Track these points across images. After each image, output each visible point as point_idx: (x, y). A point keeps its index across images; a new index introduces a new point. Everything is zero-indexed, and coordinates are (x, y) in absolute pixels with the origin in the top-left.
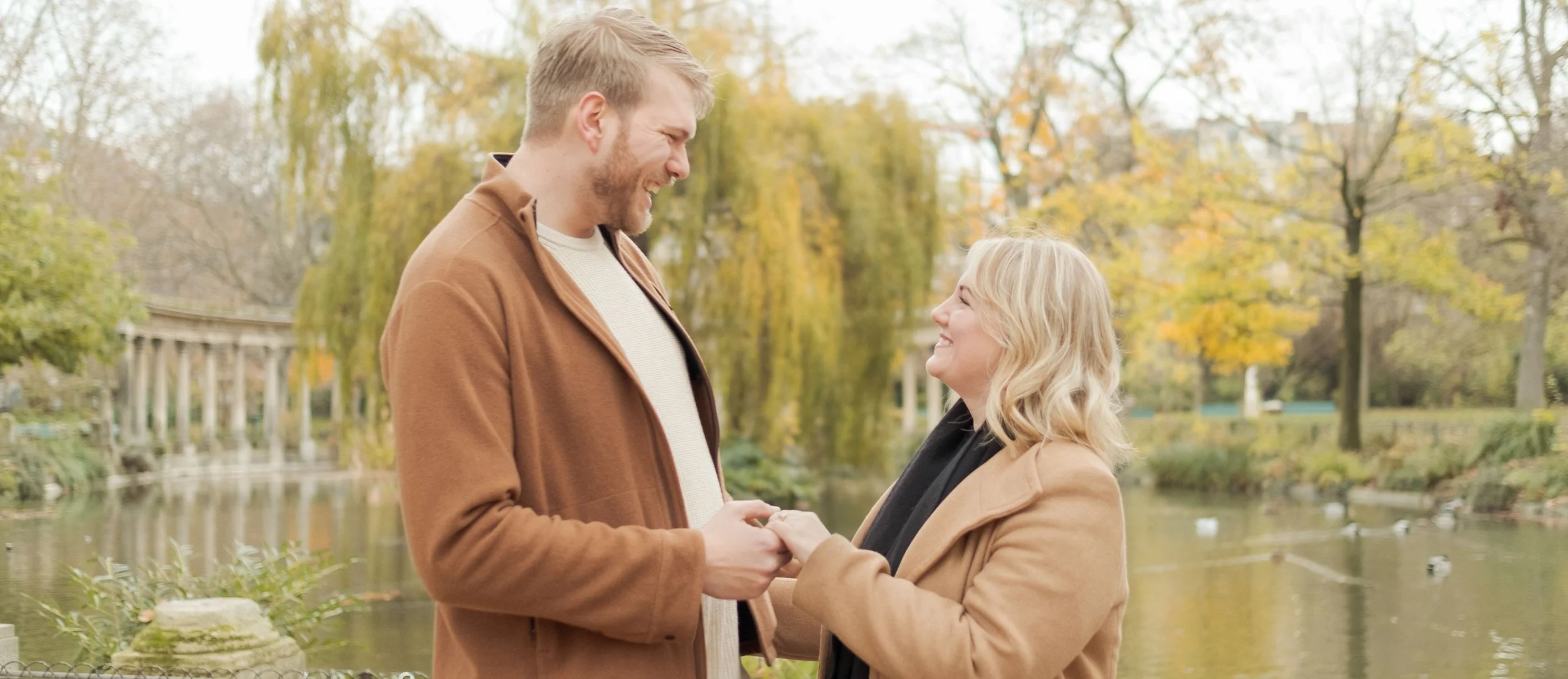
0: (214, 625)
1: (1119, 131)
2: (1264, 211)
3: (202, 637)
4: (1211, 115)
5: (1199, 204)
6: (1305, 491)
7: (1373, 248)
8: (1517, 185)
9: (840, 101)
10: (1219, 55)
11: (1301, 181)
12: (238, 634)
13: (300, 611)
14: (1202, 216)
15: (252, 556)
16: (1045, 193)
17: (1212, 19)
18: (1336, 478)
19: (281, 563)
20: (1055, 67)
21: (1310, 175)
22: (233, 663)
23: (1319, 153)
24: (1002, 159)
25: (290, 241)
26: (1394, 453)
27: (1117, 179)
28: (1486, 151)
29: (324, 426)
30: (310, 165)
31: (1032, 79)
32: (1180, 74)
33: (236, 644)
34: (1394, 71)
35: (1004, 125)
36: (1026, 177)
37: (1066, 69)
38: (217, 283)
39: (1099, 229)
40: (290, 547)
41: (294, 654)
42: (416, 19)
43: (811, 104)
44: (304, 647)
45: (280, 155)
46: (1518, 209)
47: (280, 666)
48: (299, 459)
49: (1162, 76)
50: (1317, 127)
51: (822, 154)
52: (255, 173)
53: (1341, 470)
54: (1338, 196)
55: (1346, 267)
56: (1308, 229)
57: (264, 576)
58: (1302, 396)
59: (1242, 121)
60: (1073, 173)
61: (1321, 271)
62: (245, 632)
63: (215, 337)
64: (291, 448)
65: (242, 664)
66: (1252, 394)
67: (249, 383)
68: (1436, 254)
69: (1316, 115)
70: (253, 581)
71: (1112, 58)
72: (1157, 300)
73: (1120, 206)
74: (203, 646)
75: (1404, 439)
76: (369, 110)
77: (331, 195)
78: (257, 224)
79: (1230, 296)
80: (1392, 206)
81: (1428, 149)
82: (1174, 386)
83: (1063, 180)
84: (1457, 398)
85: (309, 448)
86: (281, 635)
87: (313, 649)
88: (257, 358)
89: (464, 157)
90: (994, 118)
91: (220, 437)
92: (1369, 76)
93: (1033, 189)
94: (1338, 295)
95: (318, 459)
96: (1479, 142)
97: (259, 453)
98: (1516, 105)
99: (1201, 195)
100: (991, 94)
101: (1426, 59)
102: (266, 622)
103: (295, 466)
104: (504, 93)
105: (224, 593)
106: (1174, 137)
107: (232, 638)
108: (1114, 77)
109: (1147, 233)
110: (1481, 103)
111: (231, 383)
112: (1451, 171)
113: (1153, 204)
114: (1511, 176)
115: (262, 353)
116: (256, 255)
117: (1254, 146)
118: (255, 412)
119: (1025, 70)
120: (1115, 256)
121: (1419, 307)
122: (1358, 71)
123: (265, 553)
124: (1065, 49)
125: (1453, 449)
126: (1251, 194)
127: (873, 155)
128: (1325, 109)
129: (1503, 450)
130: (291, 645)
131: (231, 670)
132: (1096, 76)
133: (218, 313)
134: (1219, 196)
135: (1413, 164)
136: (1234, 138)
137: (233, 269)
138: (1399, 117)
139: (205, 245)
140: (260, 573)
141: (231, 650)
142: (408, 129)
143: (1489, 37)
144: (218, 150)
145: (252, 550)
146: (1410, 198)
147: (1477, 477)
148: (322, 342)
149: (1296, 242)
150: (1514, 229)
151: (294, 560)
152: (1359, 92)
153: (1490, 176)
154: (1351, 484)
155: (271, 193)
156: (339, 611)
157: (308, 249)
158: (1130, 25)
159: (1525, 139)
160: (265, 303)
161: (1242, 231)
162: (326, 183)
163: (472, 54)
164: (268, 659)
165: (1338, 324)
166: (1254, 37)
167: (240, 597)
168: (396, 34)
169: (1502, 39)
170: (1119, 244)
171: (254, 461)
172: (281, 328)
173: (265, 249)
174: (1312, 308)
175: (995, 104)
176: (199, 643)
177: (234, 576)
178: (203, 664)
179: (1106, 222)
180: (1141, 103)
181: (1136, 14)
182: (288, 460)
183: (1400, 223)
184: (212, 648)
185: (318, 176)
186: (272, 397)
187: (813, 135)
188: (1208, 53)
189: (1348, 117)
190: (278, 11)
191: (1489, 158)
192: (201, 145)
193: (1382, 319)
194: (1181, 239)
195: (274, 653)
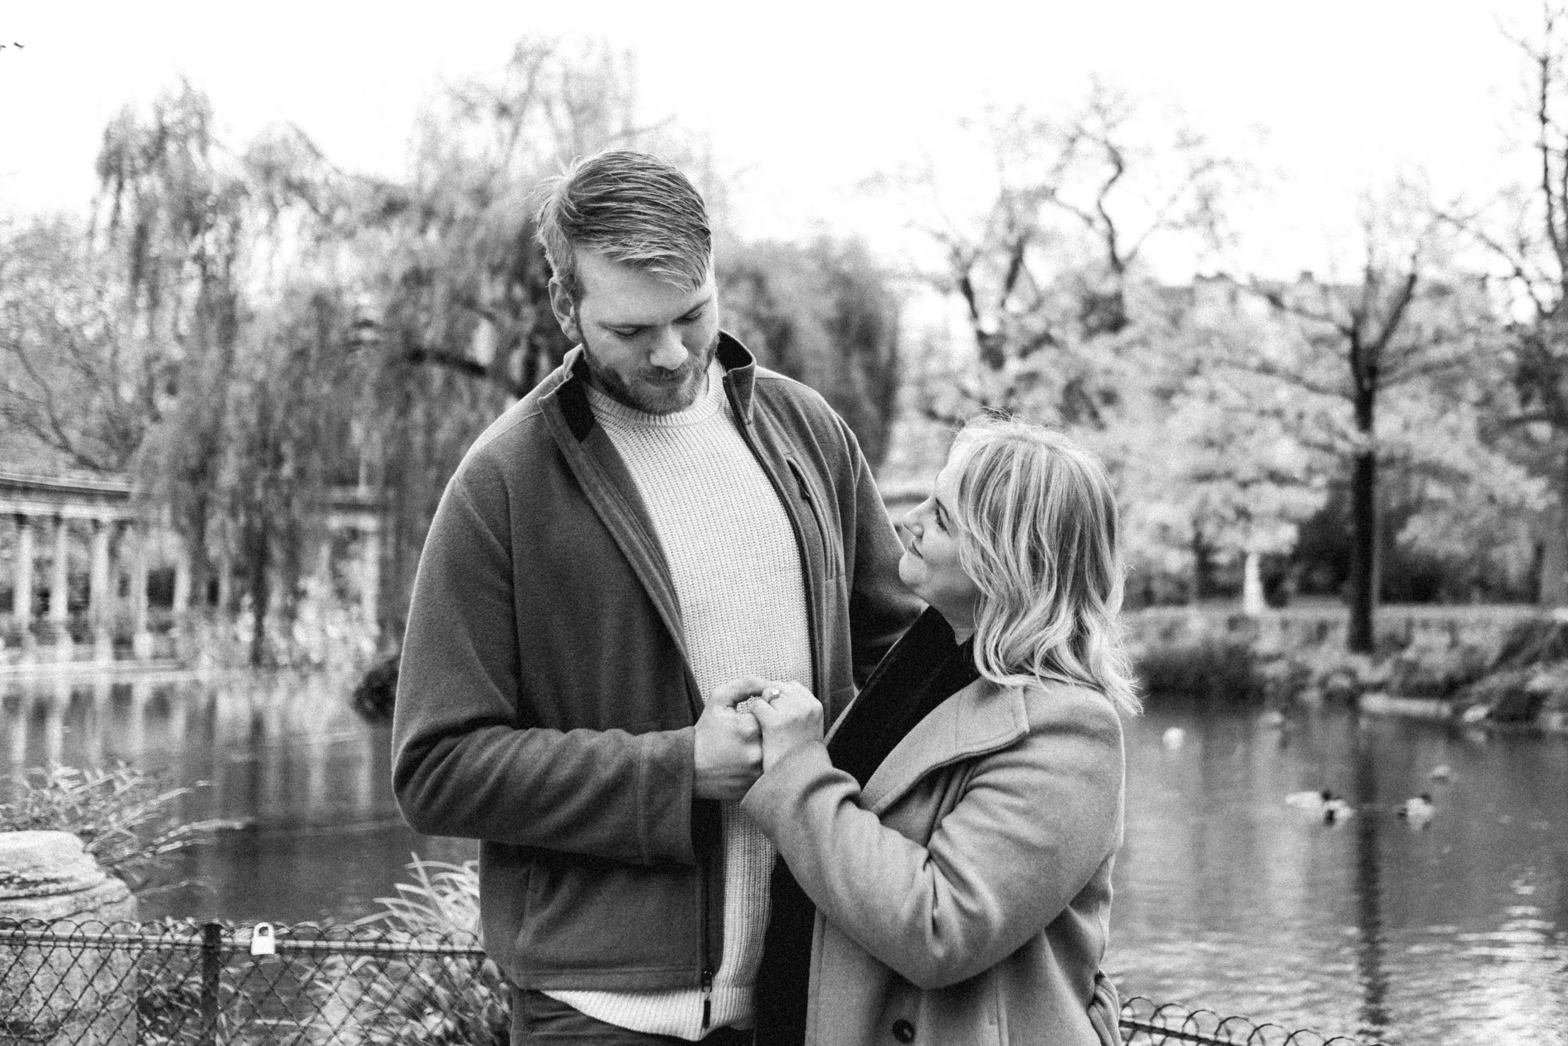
0: (25, 865)
1: (1108, 287)
2: (1266, 380)
3: (10, 879)
4: (1209, 272)
5: (1194, 372)
6: (1312, 696)
7: (1386, 425)
8: (1539, 359)
9: (790, 245)
10: (1217, 205)
11: (1307, 349)
12: (54, 876)
13: (131, 846)
14: (1197, 384)
15: (71, 778)
16: (1024, 354)
17: (1209, 164)
18: (1343, 682)
19: (109, 786)
20: (1035, 212)
21: (1318, 341)
22: (48, 911)
23: (1327, 317)
24: (975, 315)
25: (128, 393)
26: (1409, 654)
27: (1104, 342)
28: (1507, 322)
29: (163, 615)
30: (155, 303)
31: (1011, 225)
32: (1174, 225)
33: (52, 887)
34: (1408, 228)
35: (977, 277)
36: (1002, 337)
37: (1047, 216)
38: (37, 443)
39: (1083, 395)
40: (119, 768)
41: (123, 900)
42: (292, 136)
43: (759, 247)
44: (133, 890)
45: (117, 290)
46: (1541, 383)
47: (106, 914)
48: (132, 656)
49: (1156, 226)
50: (1325, 289)
51: (770, 303)
52: (87, 312)
53: (1351, 673)
54: (1347, 366)
55: (1357, 445)
56: (1314, 403)
57: (85, 804)
58: (1308, 589)
59: (1242, 279)
60: (1055, 332)
61: (1328, 449)
62: (62, 874)
63: (32, 508)
64: (123, 643)
65: (60, 912)
66: (1253, 587)
67: (71, 562)
68: (1454, 432)
69: (1323, 275)
70: (73, 809)
71: (1099, 205)
72: (1148, 478)
73: (1108, 372)
74: (11, 891)
75: (1420, 638)
76: (232, 241)
77: (180, 338)
78: (89, 372)
79: (1228, 475)
80: (1405, 379)
81: (1444, 316)
82: (1166, 576)
83: (1044, 340)
84: (1476, 594)
85: (144, 642)
86: (108, 877)
87: (146, 892)
88: (81, 533)
89: (348, 300)
90: (967, 267)
91: (35, 629)
92: (1380, 232)
93: (1010, 350)
94: (1347, 477)
95: (156, 656)
96: (1497, 310)
97: (83, 649)
98: (1538, 268)
99: (1198, 362)
100: (965, 241)
101: (1442, 216)
102: (89, 860)
103: (126, 665)
104: (396, 224)
105: (37, 823)
106: (1167, 294)
107: (47, 881)
108: (1101, 225)
109: (1137, 402)
110: (1499, 266)
111: (50, 562)
112: (1469, 342)
113: (1145, 369)
114: (1534, 349)
115: (89, 528)
116: (86, 411)
117: (1256, 307)
118: (78, 599)
119: (1003, 216)
120: (1101, 427)
121: (1434, 490)
122: (1369, 227)
123: (88, 775)
124: (1048, 193)
125: (1472, 650)
126: (1254, 361)
127: (827, 306)
128: (1333, 269)
129: (1526, 652)
130: (120, 888)
131: (45, 920)
132: (1080, 223)
133: (37, 479)
134: (1218, 362)
135: (1428, 332)
136: (1233, 298)
137: (56, 425)
138: (1413, 279)
139: (22, 396)
140: (81, 798)
141: (46, 895)
142: (279, 264)
143: (1510, 194)
144: (44, 284)
145: (71, 771)
146: (1426, 370)
147: (1498, 681)
148: (166, 514)
149: (1301, 416)
150: (1534, 407)
151: (123, 782)
152: (1370, 250)
153: (1511, 347)
154: (1363, 688)
155: (107, 335)
156: (178, 844)
157: (150, 402)
158: (1120, 169)
159: (1548, 308)
160: (95, 468)
161: (1242, 402)
162: (175, 324)
163: (358, 178)
164: (90, 906)
165: (1347, 508)
166: (1256, 186)
167: (57, 829)
168: (268, 149)
169: (1523, 197)
170: (1107, 414)
171: (77, 658)
172: (116, 497)
173: (97, 402)
174: (1318, 490)
175: (967, 252)
176: (6, 887)
177: (49, 803)
178: (11, 912)
179: (1091, 387)
180: (1133, 255)
181: (1126, 157)
182: (118, 657)
183: (1415, 397)
184: (22, 893)
185: (166, 315)
186: (101, 583)
187: (759, 282)
188: (1206, 201)
189: (1357, 278)
190: (125, 121)
191: (1509, 329)
192: (22, 277)
193: (1394, 503)
194: (1174, 410)
195: (98, 899)
